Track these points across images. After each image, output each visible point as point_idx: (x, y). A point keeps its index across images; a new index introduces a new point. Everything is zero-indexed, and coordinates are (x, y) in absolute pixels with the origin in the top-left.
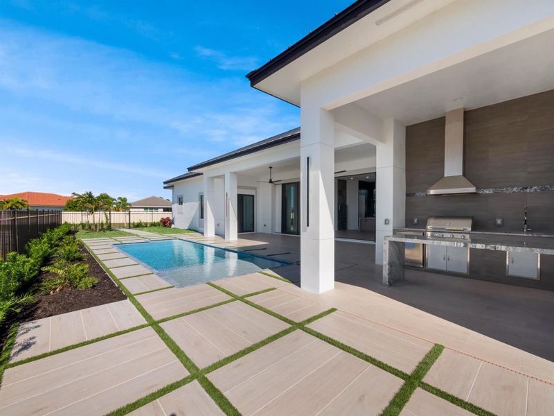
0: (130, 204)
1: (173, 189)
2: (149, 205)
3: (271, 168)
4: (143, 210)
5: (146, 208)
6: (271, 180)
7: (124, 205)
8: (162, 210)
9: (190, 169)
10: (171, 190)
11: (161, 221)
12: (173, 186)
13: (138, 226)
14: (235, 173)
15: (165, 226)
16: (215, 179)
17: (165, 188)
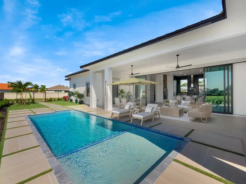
0: (47, 89)
1: (70, 81)
2: (57, 89)
3: (132, 66)
4: (54, 92)
5: (55, 91)
6: (132, 73)
7: (43, 89)
8: (64, 92)
9: (81, 67)
10: (69, 81)
11: (64, 98)
12: (70, 79)
13: (50, 100)
14: (111, 68)
15: (66, 101)
16: (97, 73)
17: (66, 80)
